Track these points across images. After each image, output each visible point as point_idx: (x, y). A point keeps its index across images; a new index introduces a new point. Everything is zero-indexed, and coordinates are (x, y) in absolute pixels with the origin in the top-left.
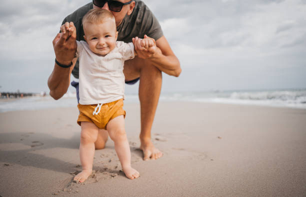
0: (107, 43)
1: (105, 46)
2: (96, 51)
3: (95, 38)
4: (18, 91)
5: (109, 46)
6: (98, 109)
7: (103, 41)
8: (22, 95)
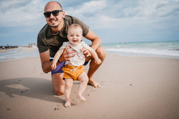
3: (72, 36)
8: (10, 47)
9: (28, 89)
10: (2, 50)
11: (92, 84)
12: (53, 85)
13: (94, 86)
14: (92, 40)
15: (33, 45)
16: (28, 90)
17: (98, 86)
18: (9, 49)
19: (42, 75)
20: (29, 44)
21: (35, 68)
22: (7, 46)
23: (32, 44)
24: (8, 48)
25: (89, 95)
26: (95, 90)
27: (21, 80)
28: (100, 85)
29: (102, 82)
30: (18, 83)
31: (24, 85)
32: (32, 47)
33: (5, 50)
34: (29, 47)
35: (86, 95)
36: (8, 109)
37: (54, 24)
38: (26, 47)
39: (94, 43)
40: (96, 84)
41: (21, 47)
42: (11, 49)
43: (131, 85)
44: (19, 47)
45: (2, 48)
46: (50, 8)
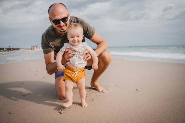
0: (78, 40)
1: (77, 41)
2: (72, 43)
3: (72, 37)
4: (9, 47)
5: (78, 41)
6: (76, 74)
7: (76, 38)
8: (12, 49)
9: (30, 92)
10: (4, 52)
11: (96, 89)
12: (56, 89)
13: (98, 91)
14: (98, 43)
15: (36, 47)
16: (29, 94)
17: (102, 91)
18: (11, 51)
19: (44, 78)
20: (32, 47)
21: (37, 71)
22: (9, 48)
23: (34, 47)
24: (9, 50)
25: (93, 100)
26: (100, 95)
27: (22, 84)
28: (104, 90)
29: (107, 86)
30: (20, 86)
31: (26, 88)
32: (34, 49)
33: (6, 52)
34: (31, 49)
35: (90, 100)
36: (9, 113)
37: (63, 29)
38: (28, 49)
39: (99, 46)
40: (100, 88)
41: (23, 49)
42: (13, 51)
43: (137, 90)
44: (21, 49)
45: (4, 50)
46: (58, 15)
